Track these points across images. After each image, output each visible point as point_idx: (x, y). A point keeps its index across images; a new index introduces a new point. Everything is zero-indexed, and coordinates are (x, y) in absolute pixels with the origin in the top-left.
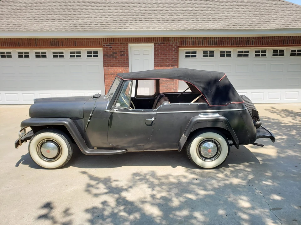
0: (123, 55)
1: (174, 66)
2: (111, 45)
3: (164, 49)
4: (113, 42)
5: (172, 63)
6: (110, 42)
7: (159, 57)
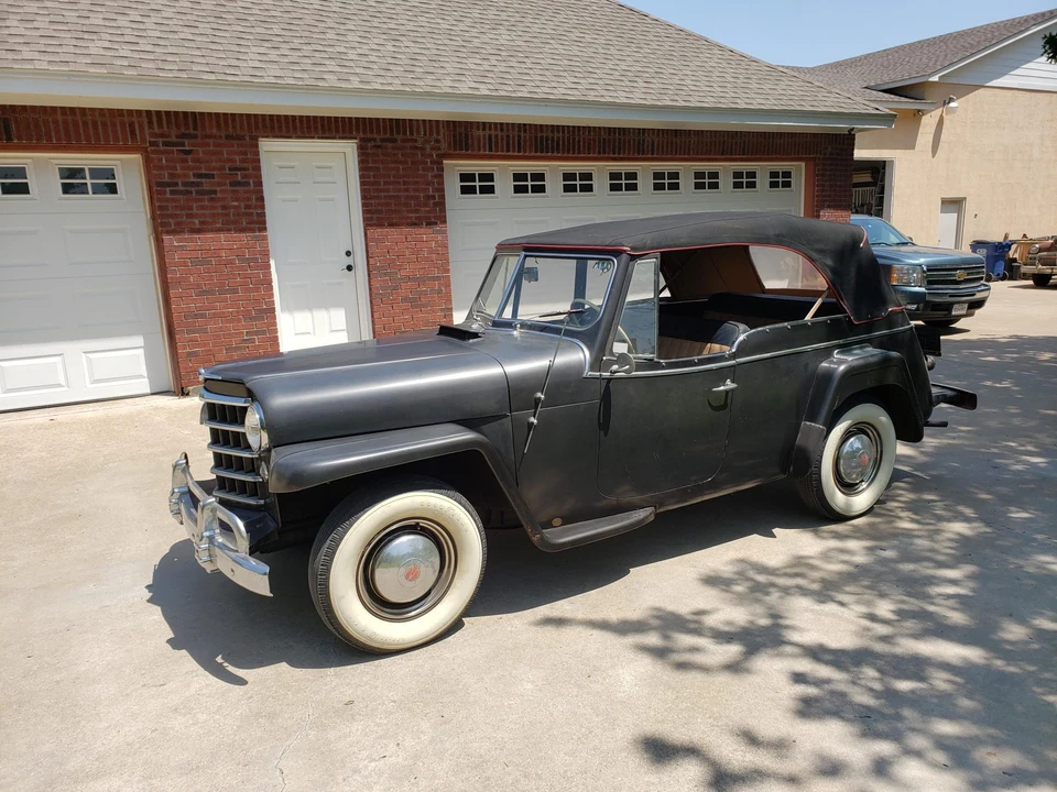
0: (239, 184)
1: (436, 224)
2: (186, 141)
3: (396, 162)
4: (195, 128)
5: (429, 212)
6: (183, 130)
7: (382, 191)
